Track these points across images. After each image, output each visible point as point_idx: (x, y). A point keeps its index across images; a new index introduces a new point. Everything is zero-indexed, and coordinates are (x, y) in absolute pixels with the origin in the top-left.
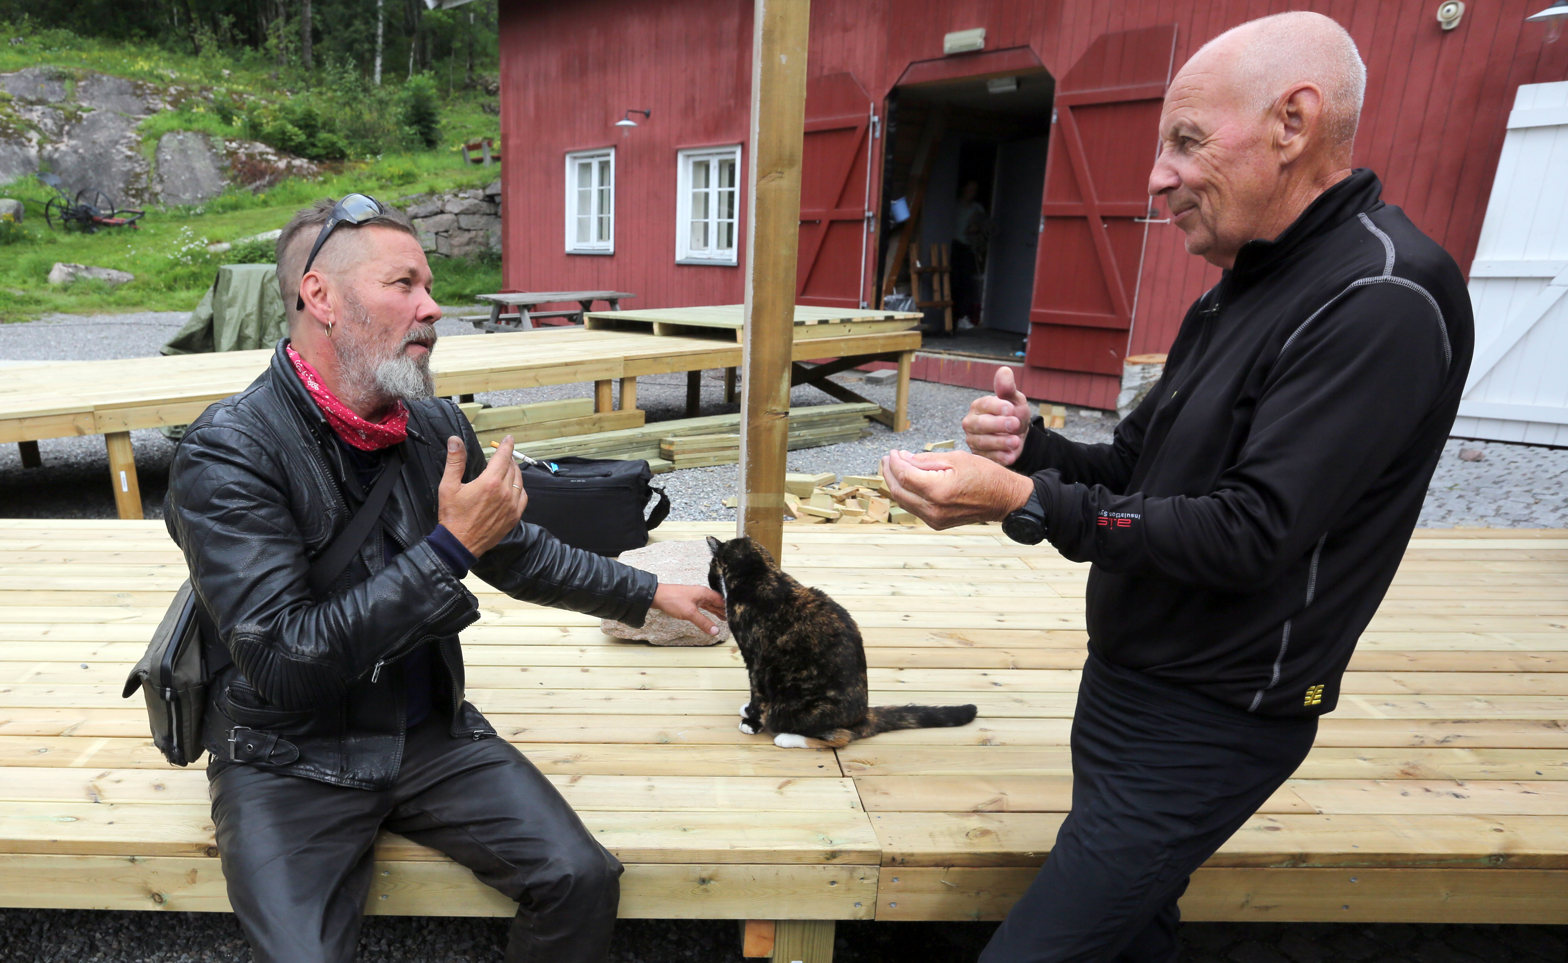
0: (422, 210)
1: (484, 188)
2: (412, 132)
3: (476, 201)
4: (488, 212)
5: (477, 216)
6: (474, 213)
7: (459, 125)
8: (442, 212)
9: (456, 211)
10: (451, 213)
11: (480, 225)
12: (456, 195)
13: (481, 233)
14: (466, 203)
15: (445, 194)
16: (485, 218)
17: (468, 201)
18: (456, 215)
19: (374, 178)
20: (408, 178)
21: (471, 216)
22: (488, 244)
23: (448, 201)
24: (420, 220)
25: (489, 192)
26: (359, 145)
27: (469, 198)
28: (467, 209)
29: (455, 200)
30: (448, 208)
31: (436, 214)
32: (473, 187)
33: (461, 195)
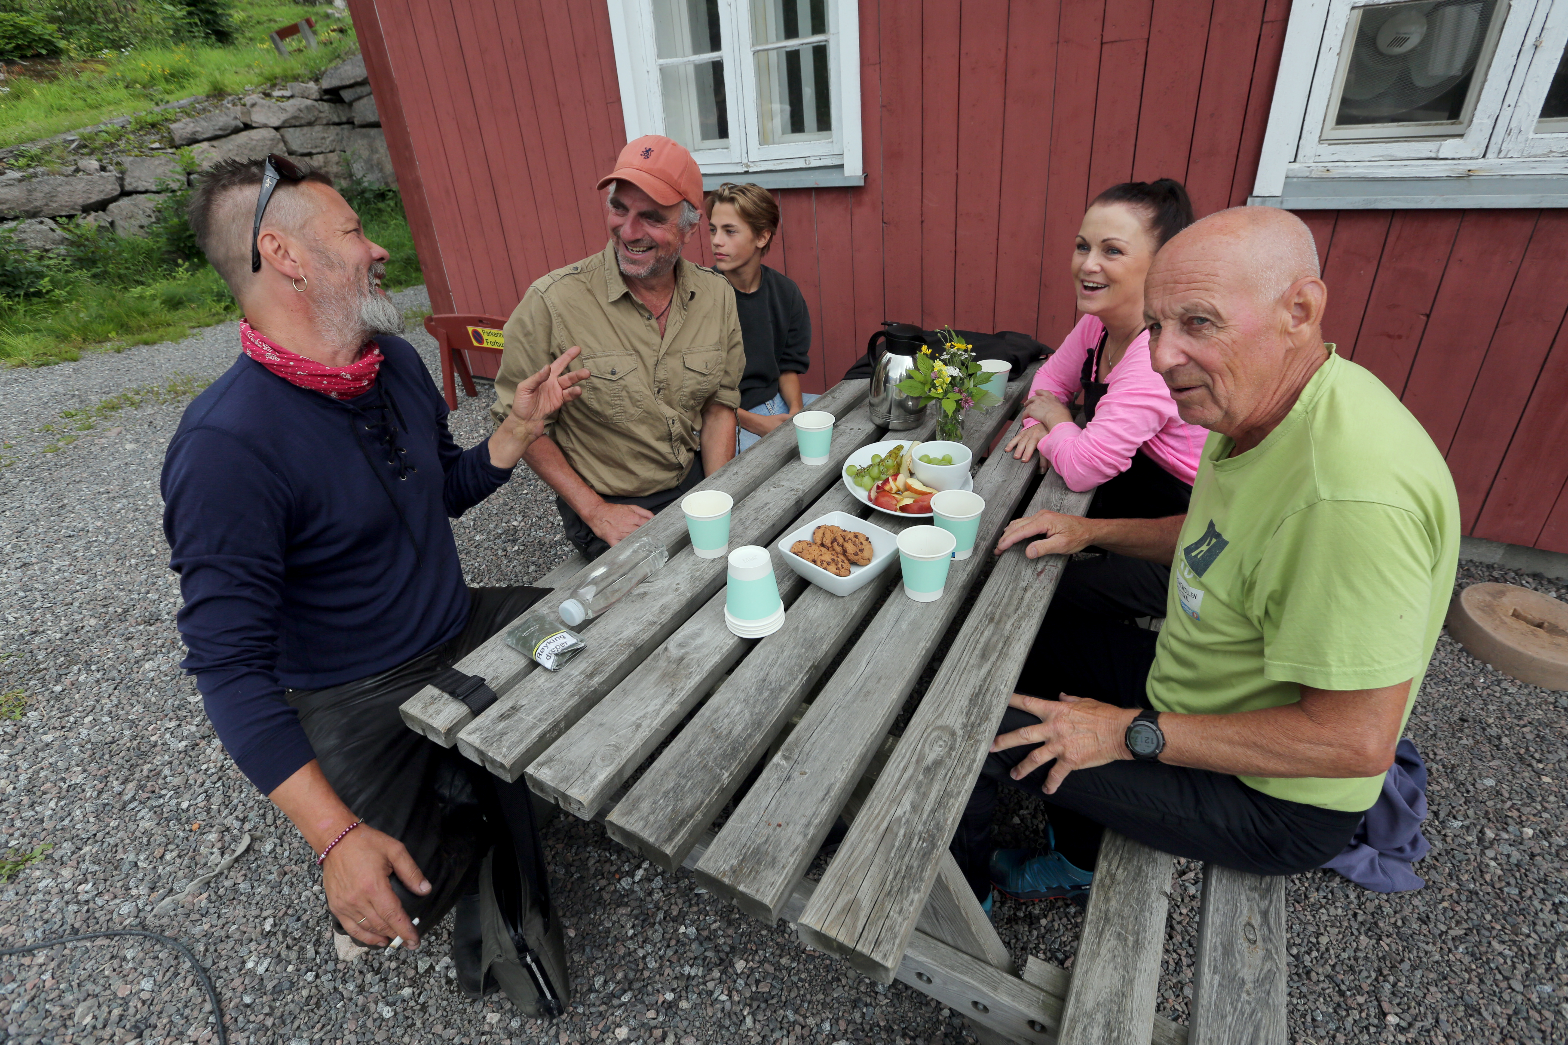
0: (205, 127)
1: (317, 80)
2: (179, 14)
3: (309, 102)
4: (336, 120)
5: (317, 128)
6: (310, 124)
7: (265, 18)
8: (247, 127)
9: (277, 123)
10: (265, 126)
11: (328, 144)
12: (267, 95)
13: (334, 157)
14: (292, 107)
15: (246, 93)
16: (334, 130)
17: (291, 101)
18: (277, 129)
19: (121, 85)
20: (178, 77)
21: (306, 129)
22: (351, 175)
23: (253, 105)
24: (205, 145)
25: (326, 84)
26: (85, 34)
27: (292, 97)
28: (295, 118)
29: (266, 102)
30: (257, 117)
31: (236, 131)
32: (296, 78)
33: (276, 93)
